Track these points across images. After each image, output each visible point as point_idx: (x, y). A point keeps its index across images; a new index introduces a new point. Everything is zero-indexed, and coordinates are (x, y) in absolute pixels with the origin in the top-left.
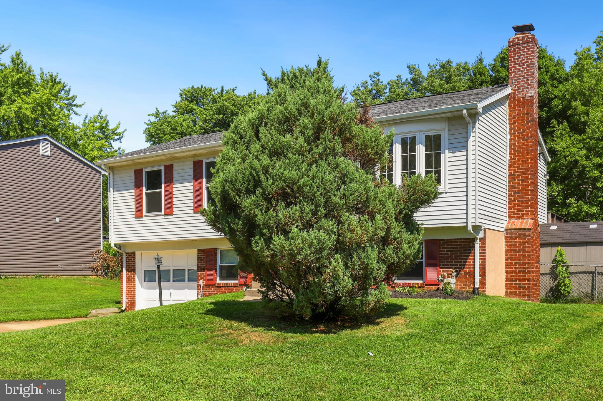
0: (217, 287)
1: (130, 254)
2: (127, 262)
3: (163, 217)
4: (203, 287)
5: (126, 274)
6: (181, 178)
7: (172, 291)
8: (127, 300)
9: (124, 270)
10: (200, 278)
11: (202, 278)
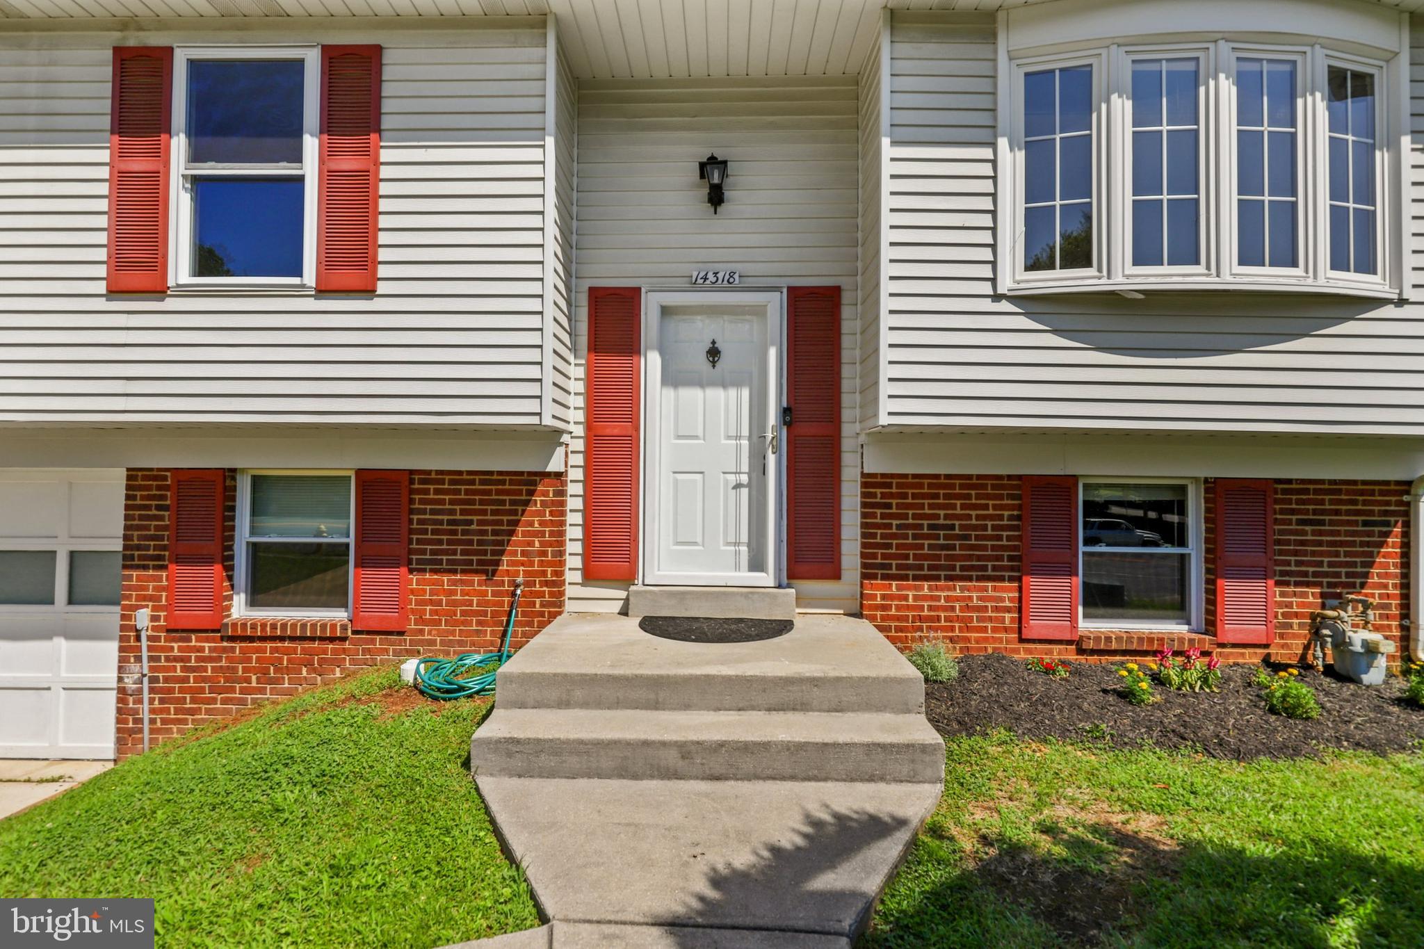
0: (232, 639)
4: (149, 638)
10: (139, 598)
11: (151, 598)
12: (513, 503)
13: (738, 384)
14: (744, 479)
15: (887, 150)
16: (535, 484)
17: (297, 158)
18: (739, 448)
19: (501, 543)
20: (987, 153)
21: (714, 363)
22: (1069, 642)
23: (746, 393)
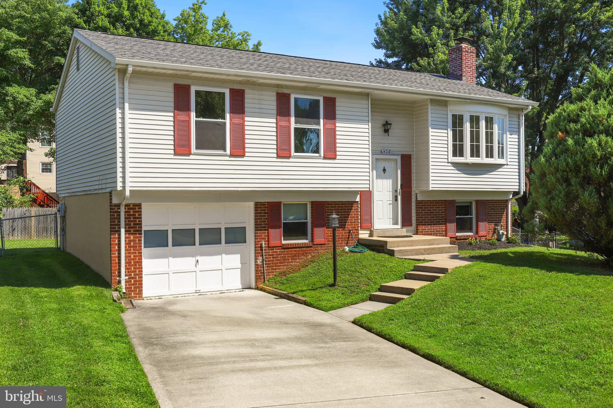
0: (284, 249)
1: (131, 206)
2: (125, 218)
3: (227, 158)
4: (265, 250)
5: (126, 238)
6: (257, 110)
7: (199, 258)
8: (127, 278)
9: (123, 231)
10: (260, 239)
11: (264, 238)
12: (348, 209)
13: (389, 179)
14: (391, 202)
15: (431, 130)
16: (352, 204)
17: (318, 124)
18: (390, 194)
19: (345, 220)
20: (446, 131)
21: (384, 173)
22: (454, 238)
23: (391, 180)
